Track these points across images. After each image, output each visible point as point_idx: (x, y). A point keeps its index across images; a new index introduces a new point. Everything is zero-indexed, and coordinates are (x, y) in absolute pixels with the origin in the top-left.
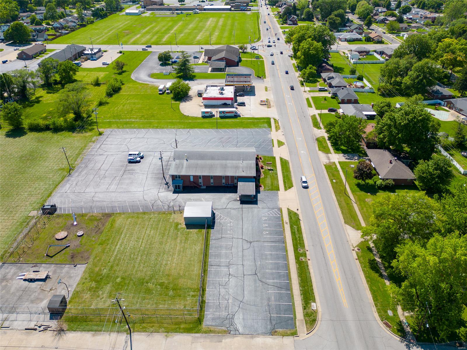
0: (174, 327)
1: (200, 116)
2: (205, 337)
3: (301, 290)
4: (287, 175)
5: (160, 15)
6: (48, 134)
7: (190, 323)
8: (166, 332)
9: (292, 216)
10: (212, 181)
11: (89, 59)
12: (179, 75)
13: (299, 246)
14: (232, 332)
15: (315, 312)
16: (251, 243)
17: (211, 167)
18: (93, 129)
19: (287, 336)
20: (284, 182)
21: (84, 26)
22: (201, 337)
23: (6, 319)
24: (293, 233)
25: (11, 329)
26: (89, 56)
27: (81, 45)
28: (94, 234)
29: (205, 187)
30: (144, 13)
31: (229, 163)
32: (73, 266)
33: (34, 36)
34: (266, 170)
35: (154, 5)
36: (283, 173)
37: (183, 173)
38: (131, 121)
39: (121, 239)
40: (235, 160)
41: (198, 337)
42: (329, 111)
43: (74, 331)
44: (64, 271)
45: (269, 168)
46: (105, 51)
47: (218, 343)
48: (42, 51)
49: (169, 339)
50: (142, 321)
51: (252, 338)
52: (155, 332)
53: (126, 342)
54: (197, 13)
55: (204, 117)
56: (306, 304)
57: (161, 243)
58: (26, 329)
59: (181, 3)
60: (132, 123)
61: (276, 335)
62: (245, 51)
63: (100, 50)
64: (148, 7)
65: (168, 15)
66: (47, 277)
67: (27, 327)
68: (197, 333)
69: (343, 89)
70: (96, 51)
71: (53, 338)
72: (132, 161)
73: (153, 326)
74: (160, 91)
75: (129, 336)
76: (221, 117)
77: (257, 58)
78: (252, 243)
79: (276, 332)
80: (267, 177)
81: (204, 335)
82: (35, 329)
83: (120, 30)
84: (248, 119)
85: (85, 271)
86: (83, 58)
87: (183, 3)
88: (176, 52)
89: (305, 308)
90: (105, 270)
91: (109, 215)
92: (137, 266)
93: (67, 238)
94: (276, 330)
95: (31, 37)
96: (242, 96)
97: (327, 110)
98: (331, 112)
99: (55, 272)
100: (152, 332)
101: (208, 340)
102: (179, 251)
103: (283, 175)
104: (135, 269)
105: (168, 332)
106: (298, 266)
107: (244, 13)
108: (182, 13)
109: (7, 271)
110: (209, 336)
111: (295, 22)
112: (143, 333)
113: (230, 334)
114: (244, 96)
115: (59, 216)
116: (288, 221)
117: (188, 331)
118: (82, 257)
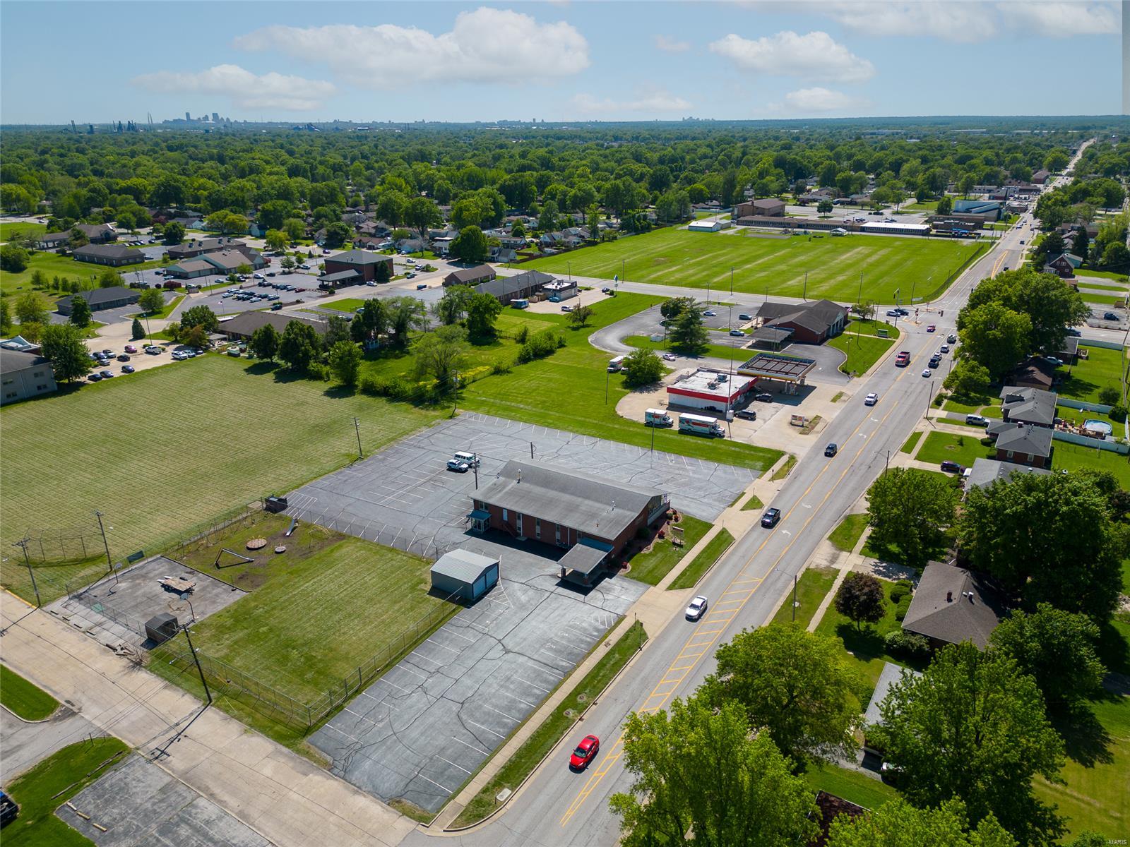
0: (267, 723)
1: (643, 421)
2: (292, 758)
3: (510, 760)
4: (702, 564)
5: (758, 235)
6: (381, 402)
7: (291, 728)
8: (250, 725)
9: (630, 638)
10: (538, 529)
11: (548, 299)
12: (676, 344)
13: (587, 691)
14: (336, 771)
15: (496, 805)
16: (508, 652)
17: (550, 503)
18: (449, 407)
19: (410, 817)
20: (683, 574)
21: (593, 244)
22: (286, 755)
23: (100, 624)
24: (601, 665)
25: (94, 639)
26: (550, 293)
27: (548, 274)
28: (297, 556)
29: (523, 539)
30: (727, 227)
31: (587, 505)
32: (231, 588)
33: (494, 253)
34: (667, 542)
35: (759, 214)
36: (698, 557)
37: (493, 501)
38: (517, 407)
39: (323, 575)
40: (601, 502)
41: (281, 753)
42: (943, 468)
43: (151, 672)
44: (214, 591)
45: (678, 541)
46: (587, 289)
47: (299, 775)
48: (487, 277)
49: (245, 737)
50: (235, 696)
51: (356, 792)
52: (237, 719)
53: (192, 714)
54: (841, 235)
55: (648, 424)
56: (494, 786)
57: (369, 600)
58: (107, 645)
59: (822, 214)
60: (517, 409)
61: (394, 808)
62: (868, 317)
63: (573, 285)
64: (742, 218)
65: (774, 234)
66: (189, 591)
67: (109, 643)
68: (287, 746)
69: (1020, 426)
70: (566, 285)
71: (122, 669)
72: (453, 466)
73: (242, 709)
74: (611, 366)
75: (203, 707)
76: (682, 432)
77: (883, 334)
78: (511, 655)
79: (399, 802)
80: (654, 556)
81: (293, 754)
82: (115, 650)
83: (652, 256)
84: (734, 446)
85: (238, 601)
86: (538, 296)
87: (828, 214)
88: (715, 303)
89: (485, 791)
90: (261, 610)
91: (340, 537)
92: (305, 620)
93: (260, 551)
94: (403, 800)
95: (489, 255)
96: (765, 401)
97: (939, 466)
98: (948, 471)
99: (203, 589)
100: (234, 717)
101: (291, 764)
102: (383, 622)
103: (694, 560)
104: (298, 623)
105: (252, 727)
106: (548, 721)
107: (955, 242)
108: (805, 232)
109: (157, 567)
110: (298, 760)
111: (1067, 270)
112: (222, 713)
113: (329, 770)
114: (770, 402)
115: (281, 518)
116: (613, 643)
117: (279, 738)
118: (252, 582)
